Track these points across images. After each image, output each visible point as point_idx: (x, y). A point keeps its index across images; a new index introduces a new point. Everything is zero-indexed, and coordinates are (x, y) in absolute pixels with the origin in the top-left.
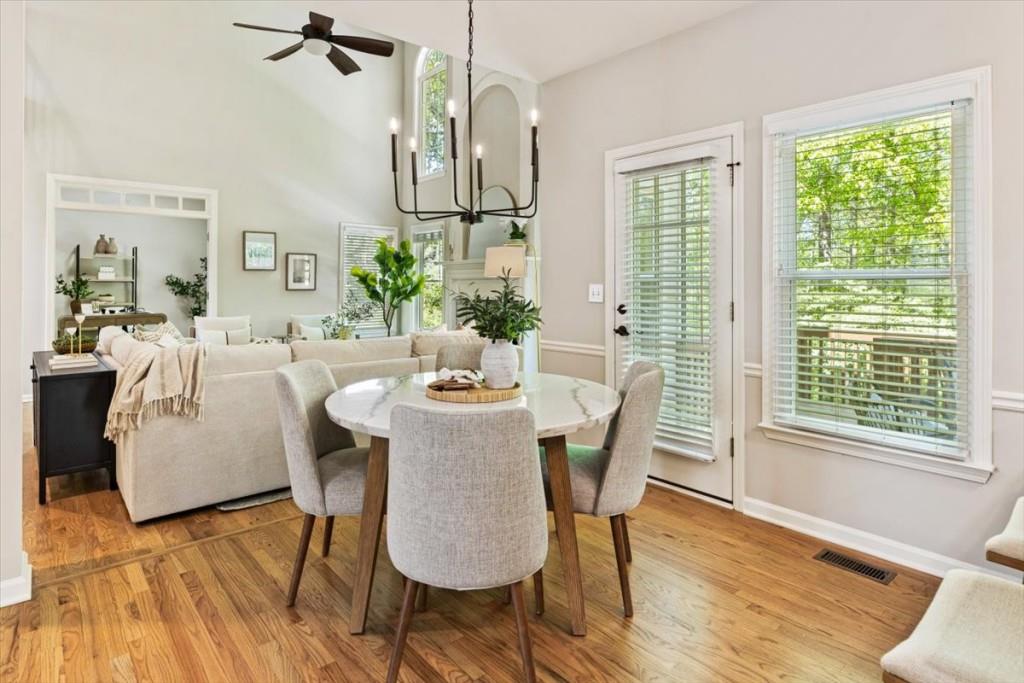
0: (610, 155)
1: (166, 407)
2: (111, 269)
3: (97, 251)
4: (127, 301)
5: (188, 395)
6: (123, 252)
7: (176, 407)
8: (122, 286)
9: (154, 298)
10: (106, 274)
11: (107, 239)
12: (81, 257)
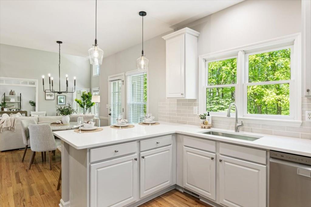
0: (109, 77)
1: (7, 129)
2: (14, 99)
3: (10, 94)
4: (19, 107)
5: (12, 127)
6: (17, 94)
7: (10, 129)
8: (17, 103)
9: (26, 107)
10: (12, 100)
11: (13, 91)
12: (5, 96)
